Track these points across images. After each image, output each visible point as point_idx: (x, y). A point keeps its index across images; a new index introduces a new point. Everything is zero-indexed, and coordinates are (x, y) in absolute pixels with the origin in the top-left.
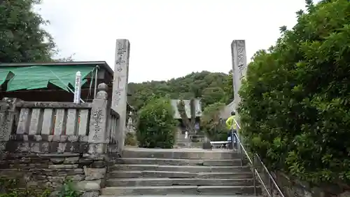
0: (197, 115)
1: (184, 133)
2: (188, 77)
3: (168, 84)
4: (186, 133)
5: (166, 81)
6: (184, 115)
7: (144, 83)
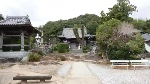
0: (85, 36)
1: (77, 46)
2: (79, 17)
3: (68, 21)
4: (79, 46)
5: (67, 20)
6: (77, 36)
7: (56, 21)
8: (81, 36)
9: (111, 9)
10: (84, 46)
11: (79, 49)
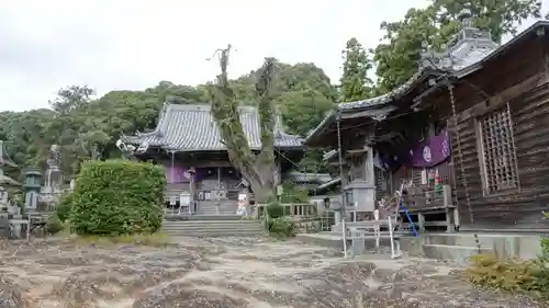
8: (254, 142)
9: (393, 27)
10: (270, 193)
11: (239, 213)
